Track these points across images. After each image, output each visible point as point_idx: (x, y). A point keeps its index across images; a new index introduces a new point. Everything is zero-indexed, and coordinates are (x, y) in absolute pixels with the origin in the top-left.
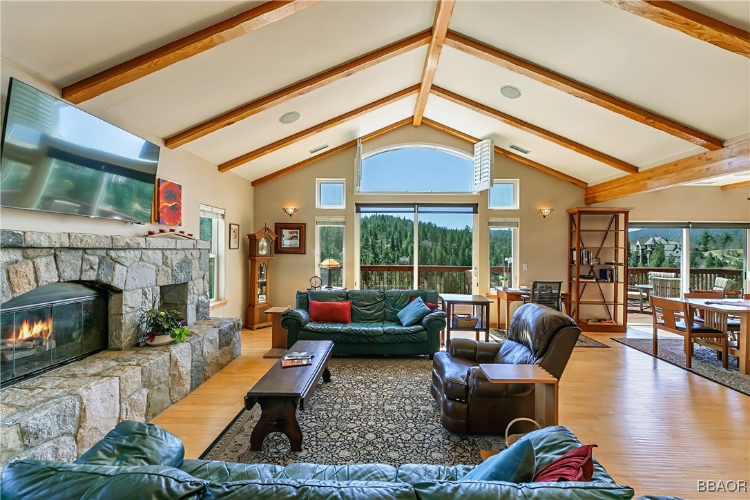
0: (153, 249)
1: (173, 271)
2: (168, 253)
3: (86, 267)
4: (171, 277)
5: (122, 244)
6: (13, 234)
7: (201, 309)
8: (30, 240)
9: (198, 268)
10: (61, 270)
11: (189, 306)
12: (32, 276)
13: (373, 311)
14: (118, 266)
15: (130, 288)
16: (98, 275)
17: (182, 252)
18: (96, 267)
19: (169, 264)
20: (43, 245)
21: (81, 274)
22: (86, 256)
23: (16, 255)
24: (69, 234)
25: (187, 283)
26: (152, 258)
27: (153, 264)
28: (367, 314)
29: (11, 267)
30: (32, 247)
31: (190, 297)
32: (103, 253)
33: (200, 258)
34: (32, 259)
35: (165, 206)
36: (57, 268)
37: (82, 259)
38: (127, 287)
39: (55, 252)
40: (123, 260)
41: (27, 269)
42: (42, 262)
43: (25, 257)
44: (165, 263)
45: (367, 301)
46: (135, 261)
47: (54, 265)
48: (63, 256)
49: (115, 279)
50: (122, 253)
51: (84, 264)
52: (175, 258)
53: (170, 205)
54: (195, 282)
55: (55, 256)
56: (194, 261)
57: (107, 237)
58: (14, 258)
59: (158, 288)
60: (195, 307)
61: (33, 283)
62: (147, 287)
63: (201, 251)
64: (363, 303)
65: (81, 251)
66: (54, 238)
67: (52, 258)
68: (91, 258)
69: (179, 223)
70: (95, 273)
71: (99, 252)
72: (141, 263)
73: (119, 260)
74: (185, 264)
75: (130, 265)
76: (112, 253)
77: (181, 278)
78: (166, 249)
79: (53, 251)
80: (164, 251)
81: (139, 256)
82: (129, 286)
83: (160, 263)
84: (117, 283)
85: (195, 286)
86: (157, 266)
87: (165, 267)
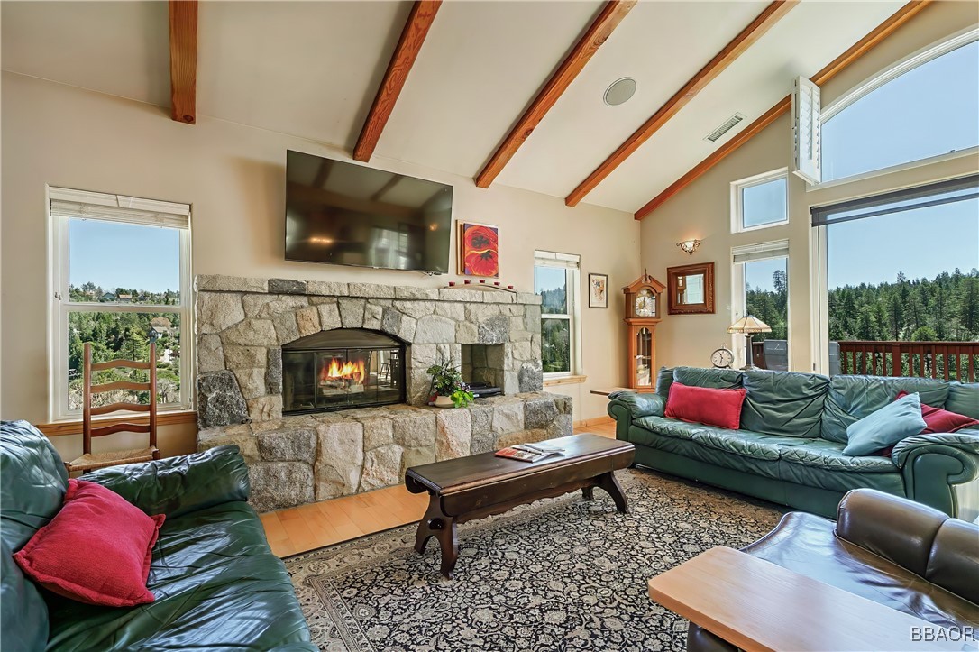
0: (450, 302)
1: (479, 328)
2: (472, 307)
3: (368, 316)
4: (477, 335)
5: (406, 294)
6: (297, 282)
7: (526, 379)
8: (311, 289)
9: (522, 327)
10: (343, 317)
11: (506, 373)
12: (316, 320)
13: (791, 415)
14: (405, 318)
15: (421, 342)
16: (382, 325)
17: (495, 306)
18: (380, 317)
19: (474, 320)
20: (323, 293)
21: (364, 322)
22: (368, 305)
23: (303, 301)
24: (348, 285)
25: (502, 344)
26: (448, 311)
27: (452, 318)
28: (773, 417)
29: (298, 312)
30: (316, 296)
31: (507, 363)
32: (388, 303)
33: (524, 315)
34: (316, 305)
35: (473, 254)
36: (340, 315)
37: (365, 308)
38: (416, 341)
39: (338, 299)
40: (410, 311)
41: (312, 313)
42: (325, 309)
43: (311, 304)
44: (467, 318)
45: (780, 391)
46: (426, 314)
47: (337, 312)
48: (345, 303)
49: (402, 331)
50: (409, 304)
51: (366, 313)
52: (483, 314)
53: (480, 253)
54: (516, 344)
55: (338, 303)
56: (513, 319)
57: (389, 287)
58: (299, 304)
59: (459, 347)
60: (517, 376)
61: (317, 325)
62: (443, 343)
63: (526, 307)
64: (770, 395)
65: (363, 302)
66: (334, 287)
67: (335, 305)
68: (373, 307)
69: (494, 273)
70: (379, 322)
71: (382, 302)
72: (434, 316)
73: (406, 311)
74: (500, 321)
75: (421, 318)
76: (398, 304)
77: (492, 337)
78: (470, 302)
79: (335, 299)
80: (467, 304)
81: (432, 309)
82: (419, 339)
83: (462, 318)
84: (405, 334)
85: (515, 349)
86: (457, 321)
87: (467, 323)
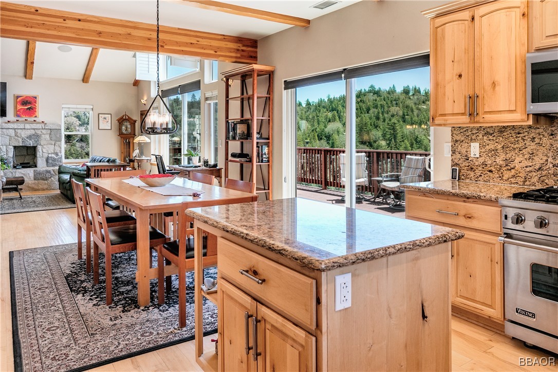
0: (7, 129)
1: (23, 139)
2: (19, 131)
4: (21, 142)
7: (50, 161)
9: (49, 139)
11: (39, 159)
17: (32, 130)
19: (19, 136)
25: (36, 146)
26: (5, 132)
27: (7, 135)
31: (39, 154)
33: (50, 134)
35: (22, 108)
44: (16, 135)
52: (24, 134)
53: (26, 108)
54: (45, 146)
56: (43, 136)
59: (12, 147)
60: (45, 160)
62: (3, 145)
63: (52, 130)
69: (34, 116)
74: (35, 136)
77: (31, 143)
78: (18, 129)
80: (16, 130)
83: (13, 135)
85: (44, 148)
86: (10, 136)
87: (16, 138)
